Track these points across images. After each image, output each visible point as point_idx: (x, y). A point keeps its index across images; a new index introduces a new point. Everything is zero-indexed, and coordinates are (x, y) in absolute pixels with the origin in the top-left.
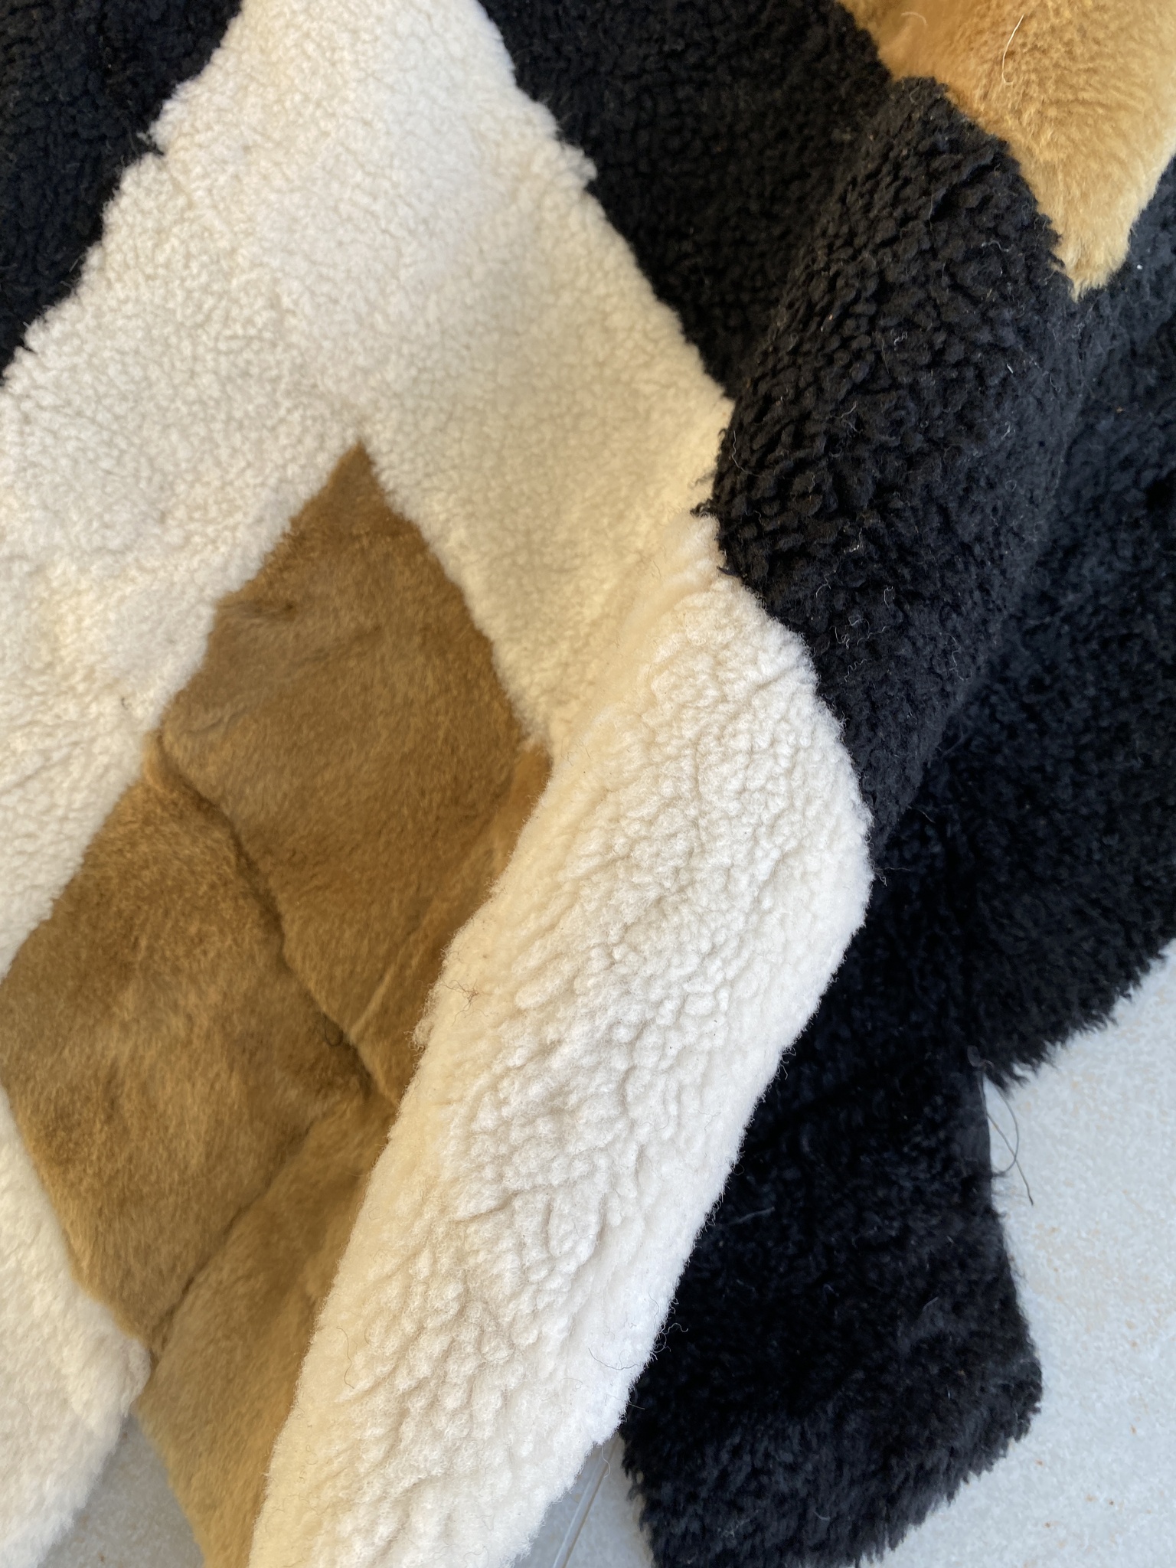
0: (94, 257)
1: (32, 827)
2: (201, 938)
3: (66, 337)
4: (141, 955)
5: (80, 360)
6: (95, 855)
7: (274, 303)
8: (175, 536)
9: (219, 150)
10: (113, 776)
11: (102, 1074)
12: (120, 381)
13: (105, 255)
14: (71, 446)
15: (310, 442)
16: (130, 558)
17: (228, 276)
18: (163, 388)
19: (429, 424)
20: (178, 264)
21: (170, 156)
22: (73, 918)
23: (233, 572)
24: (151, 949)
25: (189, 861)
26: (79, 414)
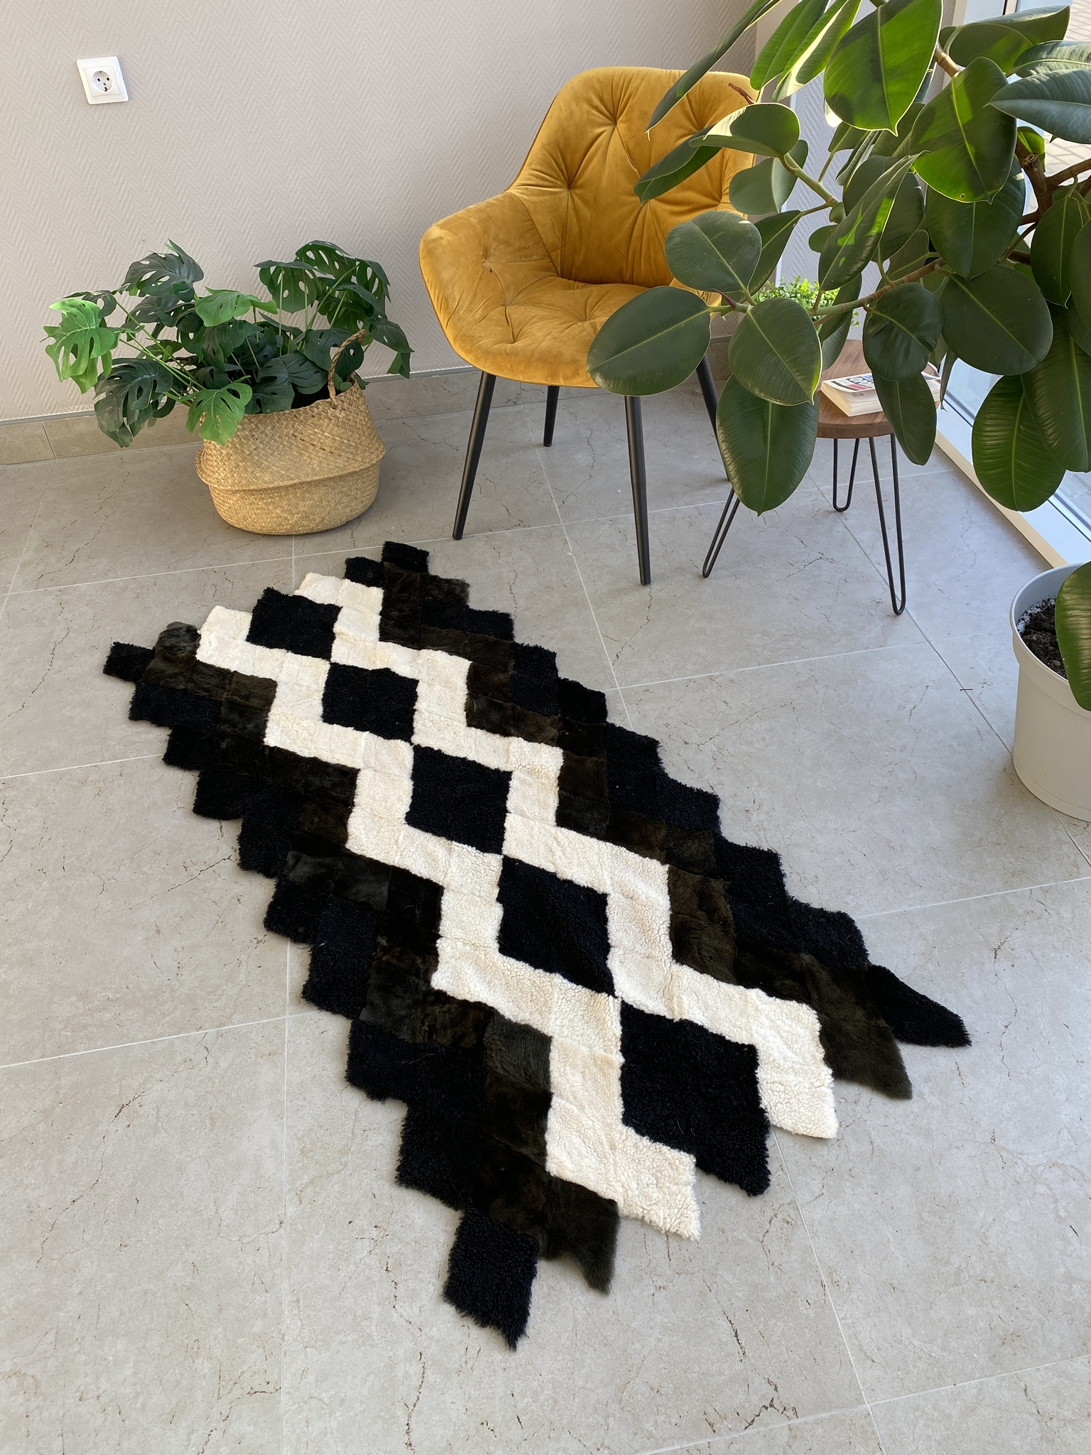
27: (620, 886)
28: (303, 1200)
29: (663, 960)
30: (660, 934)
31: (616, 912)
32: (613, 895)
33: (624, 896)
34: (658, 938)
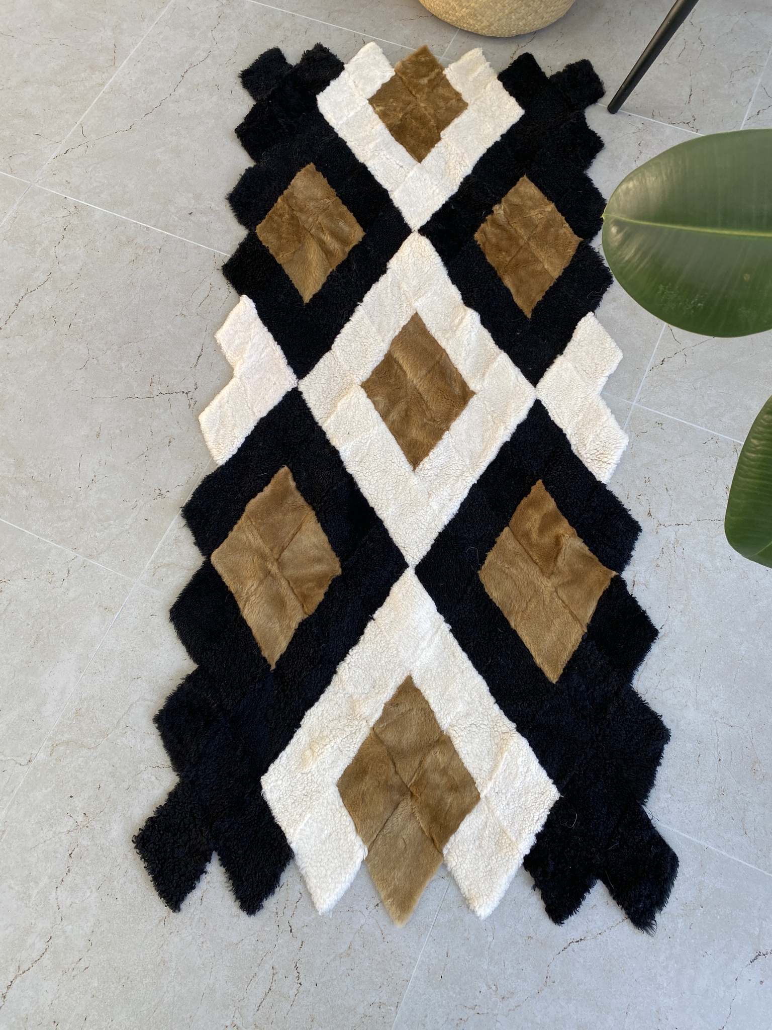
0: (362, 638)
1: (349, 745)
2: (381, 766)
3: (356, 653)
4: (370, 769)
5: (359, 657)
6: (360, 751)
7: (397, 649)
8: (377, 691)
9: (386, 622)
10: (365, 736)
11: (361, 793)
12: (366, 661)
13: (364, 638)
14: (357, 673)
15: (401, 674)
16: (369, 695)
17: (388, 644)
18: (375, 663)
19: (423, 671)
20: (379, 641)
21: (376, 620)
22: (356, 763)
23: (388, 698)
24: (371, 769)
25: (379, 752)
26: (358, 667)
28: (53, 754)
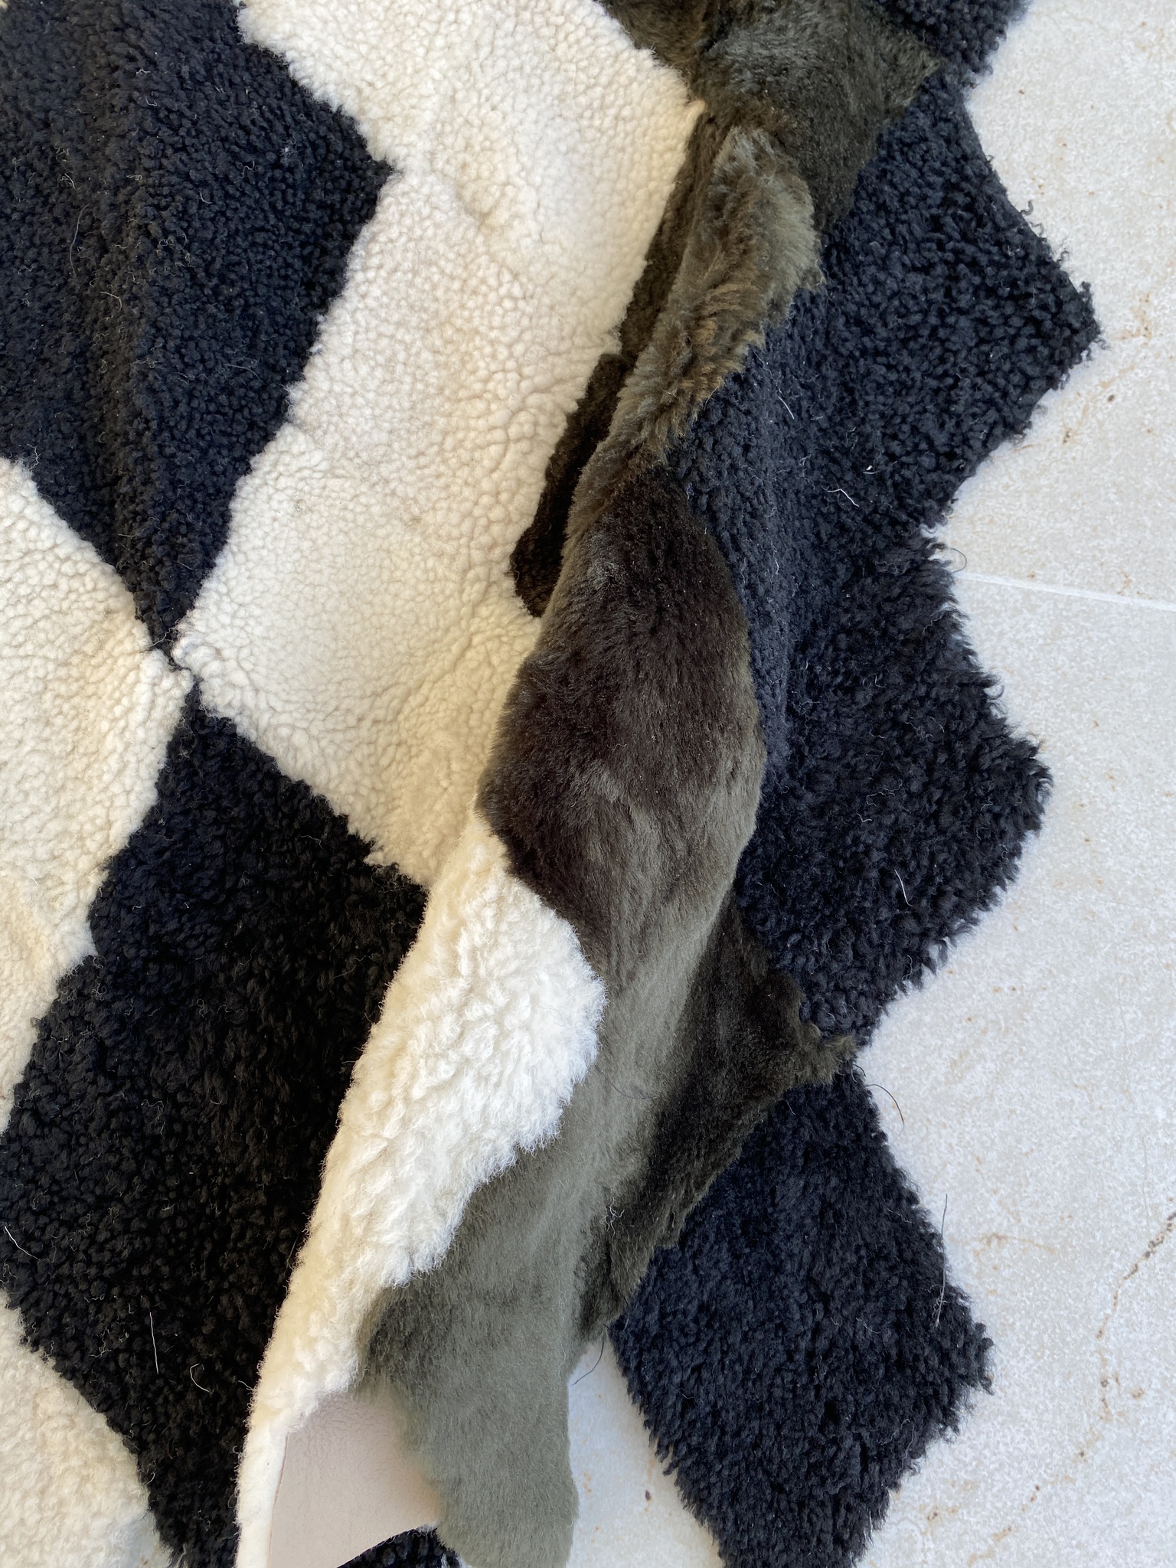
27: (468, 146)
29: (461, 562)
30: (513, 431)
31: (390, 264)
32: (413, 180)
33: (459, 197)
34: (494, 450)
